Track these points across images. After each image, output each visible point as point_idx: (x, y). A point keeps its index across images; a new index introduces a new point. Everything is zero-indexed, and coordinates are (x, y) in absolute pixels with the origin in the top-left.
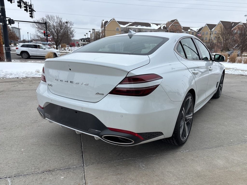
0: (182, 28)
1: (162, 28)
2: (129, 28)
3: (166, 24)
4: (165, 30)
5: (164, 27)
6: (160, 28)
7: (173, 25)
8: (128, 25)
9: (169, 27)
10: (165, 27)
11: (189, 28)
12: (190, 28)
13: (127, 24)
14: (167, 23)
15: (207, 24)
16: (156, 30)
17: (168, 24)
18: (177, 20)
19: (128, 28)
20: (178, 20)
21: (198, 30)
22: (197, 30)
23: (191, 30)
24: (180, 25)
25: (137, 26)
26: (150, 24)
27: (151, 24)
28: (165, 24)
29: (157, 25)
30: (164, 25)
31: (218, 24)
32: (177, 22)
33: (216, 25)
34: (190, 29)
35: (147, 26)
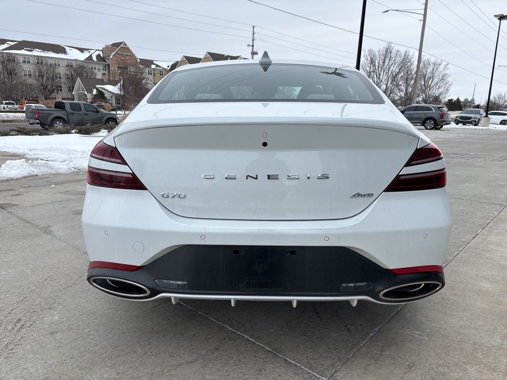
0: (139, 60)
1: (95, 59)
2: (10, 53)
3: (102, 50)
4: (102, 64)
5: (98, 56)
6: (90, 58)
7: (120, 54)
8: (6, 46)
9: (111, 57)
10: (102, 56)
11: (151, 62)
12: (154, 62)
13: (3, 44)
14: (103, 48)
15: (185, 56)
16: (82, 61)
17: (106, 50)
18: (125, 44)
19: (6, 53)
20: (127, 43)
21: (170, 66)
22: (168, 67)
23: (157, 66)
24: (133, 55)
25: (31, 51)
26: (65, 49)
27: (66, 47)
28: (100, 51)
29: (82, 50)
30: (98, 52)
31: (204, 57)
32: (125, 48)
33: (202, 59)
34: (155, 64)
35: (58, 53)
